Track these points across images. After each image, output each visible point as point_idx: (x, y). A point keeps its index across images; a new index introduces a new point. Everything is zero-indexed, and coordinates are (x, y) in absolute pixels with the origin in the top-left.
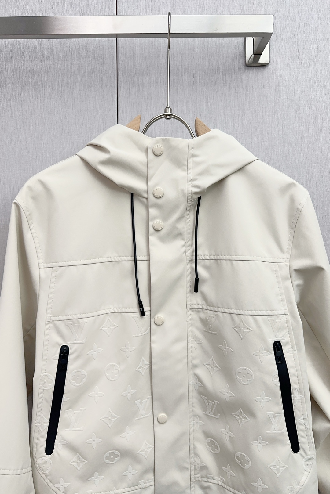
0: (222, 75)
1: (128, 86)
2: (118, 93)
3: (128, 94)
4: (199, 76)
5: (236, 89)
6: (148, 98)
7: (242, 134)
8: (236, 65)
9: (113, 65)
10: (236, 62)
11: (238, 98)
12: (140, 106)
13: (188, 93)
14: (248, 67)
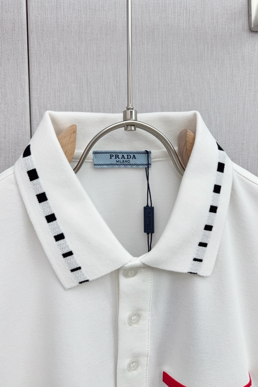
0: (210, 45)
1: (48, 62)
2: (30, 73)
3: (48, 76)
4: (173, 46)
5: (233, 70)
6: (84, 82)
7: (243, 144)
8: (233, 29)
9: (20, 23)
10: (233, 25)
11: (236, 85)
12: (70, 96)
13: (153, 75)
14: (253, 34)
